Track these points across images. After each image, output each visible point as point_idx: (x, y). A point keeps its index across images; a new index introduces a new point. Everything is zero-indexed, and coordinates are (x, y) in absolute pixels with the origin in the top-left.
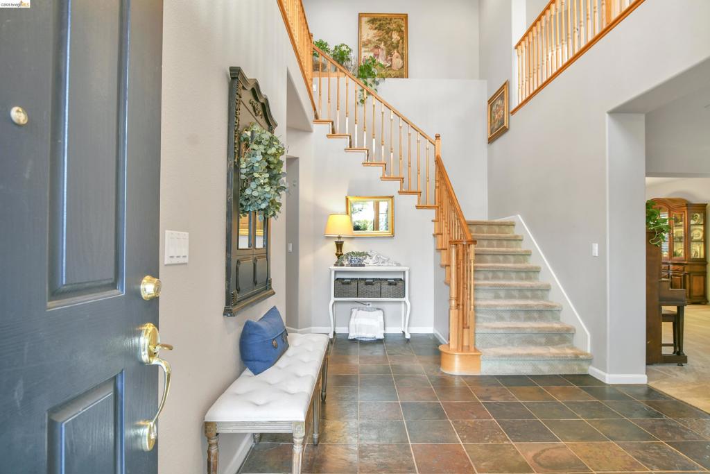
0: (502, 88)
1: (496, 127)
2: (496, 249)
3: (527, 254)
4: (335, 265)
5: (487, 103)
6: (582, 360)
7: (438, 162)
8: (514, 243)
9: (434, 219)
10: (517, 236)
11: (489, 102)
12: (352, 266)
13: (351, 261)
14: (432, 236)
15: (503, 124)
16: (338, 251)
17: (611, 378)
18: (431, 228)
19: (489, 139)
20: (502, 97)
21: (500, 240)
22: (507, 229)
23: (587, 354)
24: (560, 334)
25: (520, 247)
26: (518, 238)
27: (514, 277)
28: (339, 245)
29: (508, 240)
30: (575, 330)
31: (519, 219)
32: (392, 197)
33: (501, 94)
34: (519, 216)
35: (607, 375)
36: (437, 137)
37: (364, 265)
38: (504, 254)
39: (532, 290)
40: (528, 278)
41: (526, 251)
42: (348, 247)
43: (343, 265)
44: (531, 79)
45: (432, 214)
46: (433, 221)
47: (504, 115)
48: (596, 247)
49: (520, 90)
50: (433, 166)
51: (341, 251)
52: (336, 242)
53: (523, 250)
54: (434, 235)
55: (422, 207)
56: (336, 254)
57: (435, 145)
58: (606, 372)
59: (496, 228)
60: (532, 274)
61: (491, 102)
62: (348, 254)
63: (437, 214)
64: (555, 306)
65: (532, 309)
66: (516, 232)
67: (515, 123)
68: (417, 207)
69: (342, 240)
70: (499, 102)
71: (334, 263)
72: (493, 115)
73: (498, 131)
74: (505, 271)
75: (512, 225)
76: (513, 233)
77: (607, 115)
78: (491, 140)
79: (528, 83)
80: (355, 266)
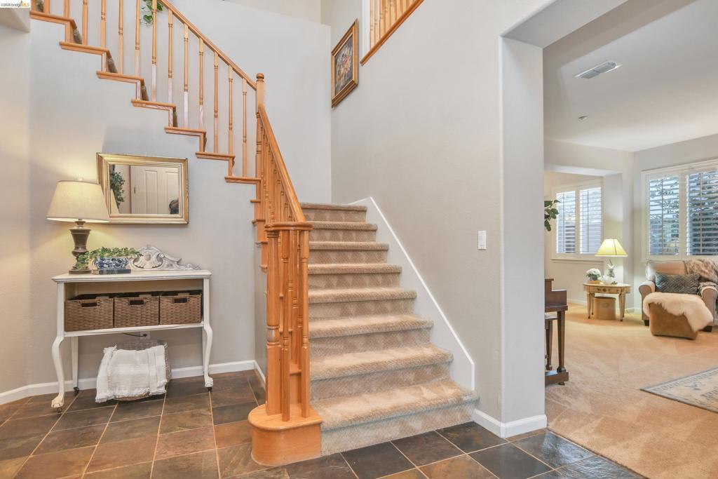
0: (350, 30)
1: (342, 84)
2: (343, 243)
3: (383, 250)
4: (71, 272)
5: (330, 54)
6: (466, 403)
7: (260, 114)
8: (365, 235)
9: (254, 198)
10: (370, 225)
11: (333, 53)
12: (101, 273)
13: (101, 265)
14: (251, 224)
15: (351, 78)
16: (77, 248)
17: (506, 429)
18: (250, 213)
19: (333, 101)
20: (349, 44)
21: (347, 230)
22: (356, 216)
23: (470, 394)
24: (434, 365)
25: (374, 241)
26: (371, 228)
27: (367, 283)
28: (80, 237)
29: (358, 230)
30: (452, 357)
31: (370, 202)
32: (185, 161)
33: (349, 39)
34: (371, 198)
35: (502, 425)
36: (260, 78)
37: (128, 271)
38: (354, 250)
39: (393, 300)
40: (387, 284)
41: (382, 246)
42: (97, 240)
43: (88, 272)
44: (387, 15)
45: (250, 191)
46: (252, 202)
47: (352, 66)
48: (483, 235)
49: (373, 32)
50: (253, 121)
51: (85, 248)
52: (73, 231)
53: (379, 243)
54: (253, 223)
55: (236, 180)
56: (75, 253)
57: (256, 90)
58: (500, 420)
59: (343, 215)
60: (390, 278)
61: (336, 52)
62: (95, 252)
63: (259, 193)
64: (425, 323)
65: (394, 329)
66: (369, 220)
67: (366, 74)
68: (226, 178)
69: (85, 228)
70: (346, 51)
71: (71, 269)
72: (338, 69)
73: (345, 89)
74: (356, 274)
75: (362, 211)
76: (364, 221)
77: (500, 40)
78: (336, 103)
79: (382, 21)
80: (112, 272)
